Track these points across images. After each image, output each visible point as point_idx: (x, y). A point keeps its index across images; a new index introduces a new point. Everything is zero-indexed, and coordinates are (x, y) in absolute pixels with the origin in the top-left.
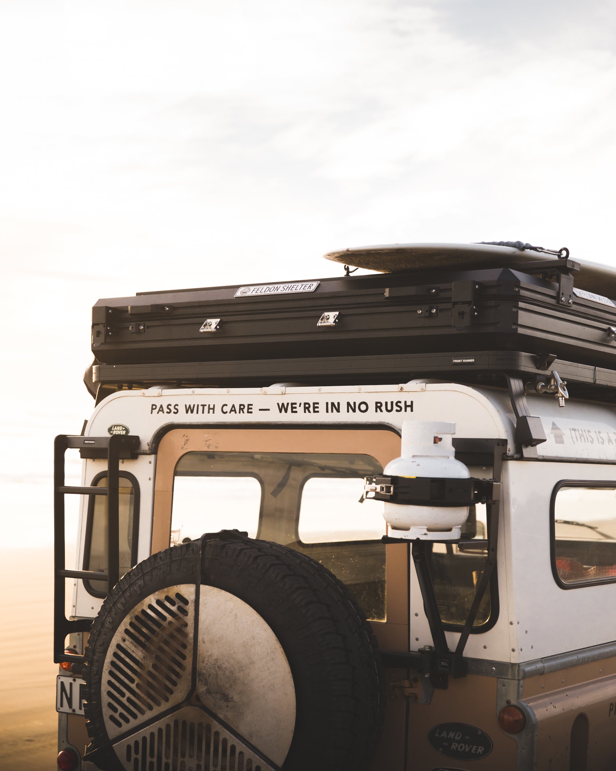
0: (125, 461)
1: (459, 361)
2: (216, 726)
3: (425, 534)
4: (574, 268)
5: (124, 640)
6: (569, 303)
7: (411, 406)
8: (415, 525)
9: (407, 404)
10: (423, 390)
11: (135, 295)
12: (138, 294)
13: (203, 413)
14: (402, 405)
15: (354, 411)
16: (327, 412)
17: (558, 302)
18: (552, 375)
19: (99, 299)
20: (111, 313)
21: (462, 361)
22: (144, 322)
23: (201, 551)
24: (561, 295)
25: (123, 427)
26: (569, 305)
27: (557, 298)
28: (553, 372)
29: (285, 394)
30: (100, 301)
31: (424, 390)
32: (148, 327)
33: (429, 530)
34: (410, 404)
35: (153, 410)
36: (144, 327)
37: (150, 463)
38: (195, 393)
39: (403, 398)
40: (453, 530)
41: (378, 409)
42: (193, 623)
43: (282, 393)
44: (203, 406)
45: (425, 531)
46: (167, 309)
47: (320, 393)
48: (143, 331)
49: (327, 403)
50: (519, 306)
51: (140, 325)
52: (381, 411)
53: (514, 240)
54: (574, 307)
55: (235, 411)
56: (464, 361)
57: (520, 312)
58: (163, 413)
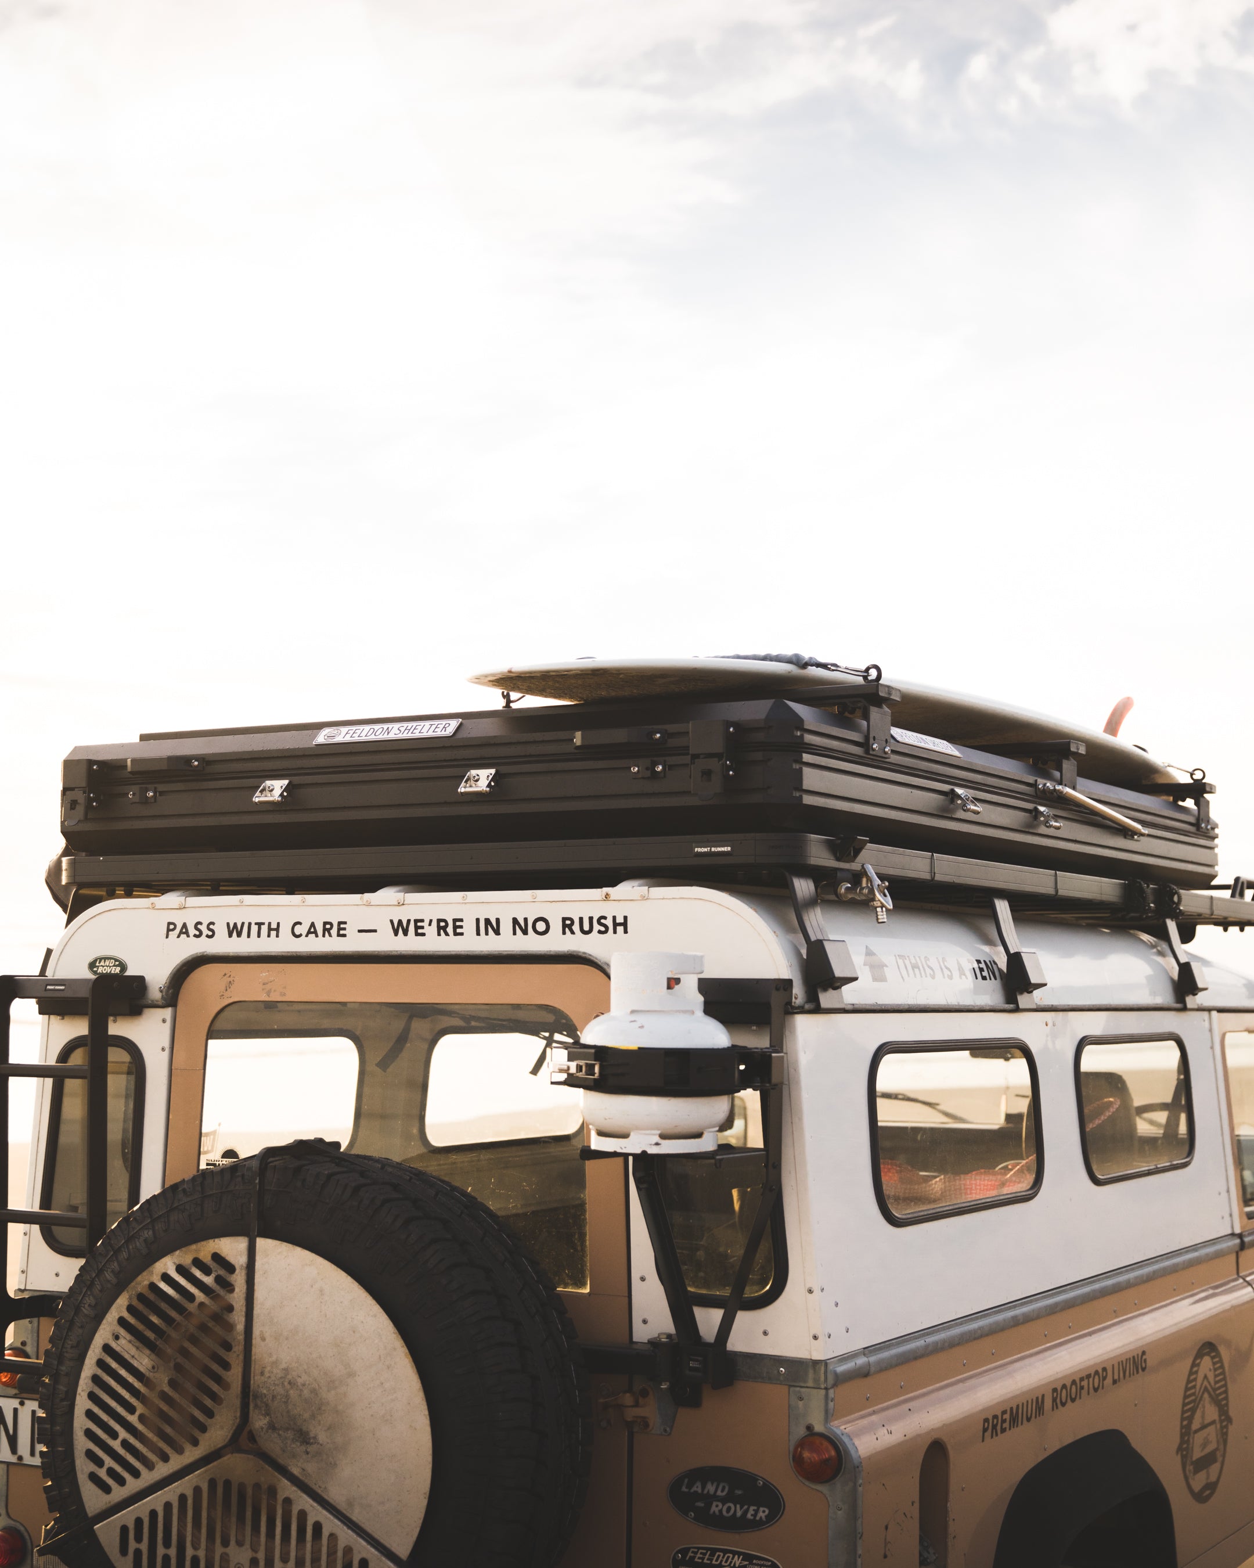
0: (119, 1018)
1: (705, 850)
2: (287, 1489)
3: (657, 1144)
4: (891, 697)
5: (117, 1337)
6: (886, 753)
7: (625, 924)
8: (638, 1128)
9: (618, 921)
10: (644, 898)
11: (138, 740)
12: (144, 738)
13: (259, 936)
14: (609, 922)
15: (525, 932)
16: (478, 934)
17: (867, 752)
18: (863, 870)
19: (76, 747)
20: (96, 770)
21: (711, 849)
22: (156, 785)
23: (258, 1178)
24: (871, 740)
25: (116, 960)
26: (884, 756)
27: (866, 745)
28: (865, 866)
29: (403, 904)
30: (76, 749)
31: (646, 898)
32: (162, 793)
33: (664, 1136)
34: (622, 921)
35: (170, 933)
36: (155, 793)
37: (164, 1021)
38: (244, 903)
39: (611, 910)
40: (705, 1136)
41: (567, 929)
42: (244, 1304)
43: (399, 903)
44: (260, 925)
45: (657, 1139)
46: (196, 763)
47: (466, 903)
48: (153, 801)
49: (478, 920)
50: (804, 760)
51: (147, 790)
52: (573, 932)
53: (788, 652)
54: (895, 759)
55: (315, 933)
56: (713, 849)
57: (806, 771)
58: (188, 936)
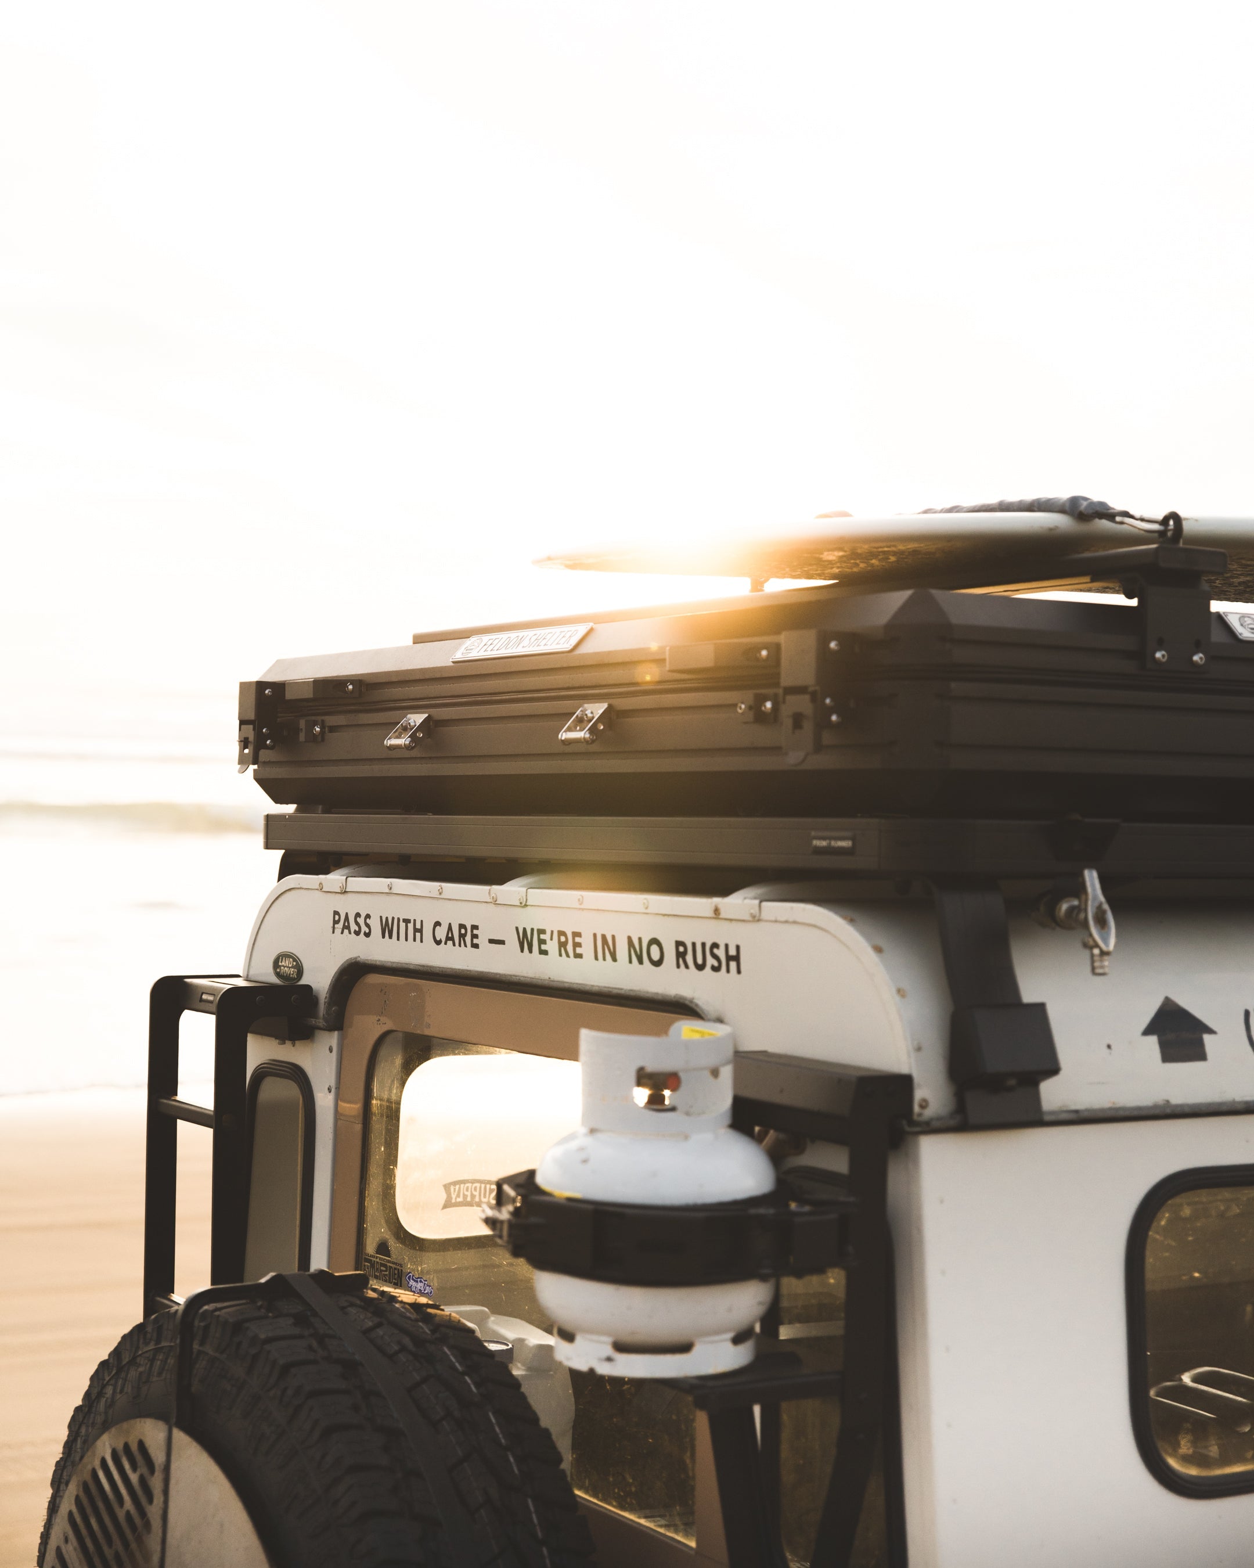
0: (297, 1042)
1: (825, 843)
3: (609, 1359)
5: (66, 1540)
7: (737, 958)
8: (582, 1329)
9: (731, 953)
13: (406, 940)
14: (722, 954)
15: (640, 961)
16: (596, 958)
20: (267, 696)
21: (828, 844)
22: (323, 718)
23: (179, 1336)
25: (294, 960)
29: (526, 905)
31: (756, 918)
32: (333, 729)
33: (621, 1347)
34: (736, 952)
35: (336, 926)
36: (322, 728)
37: (331, 1050)
38: (394, 891)
39: (725, 935)
40: (697, 1349)
41: (680, 960)
42: (160, 1526)
43: (521, 903)
44: (407, 921)
45: (609, 1351)
46: (351, 687)
47: (583, 909)
48: (320, 739)
49: (595, 935)
51: (315, 724)
52: (686, 966)
55: (452, 939)
56: (833, 843)
58: (350, 933)
